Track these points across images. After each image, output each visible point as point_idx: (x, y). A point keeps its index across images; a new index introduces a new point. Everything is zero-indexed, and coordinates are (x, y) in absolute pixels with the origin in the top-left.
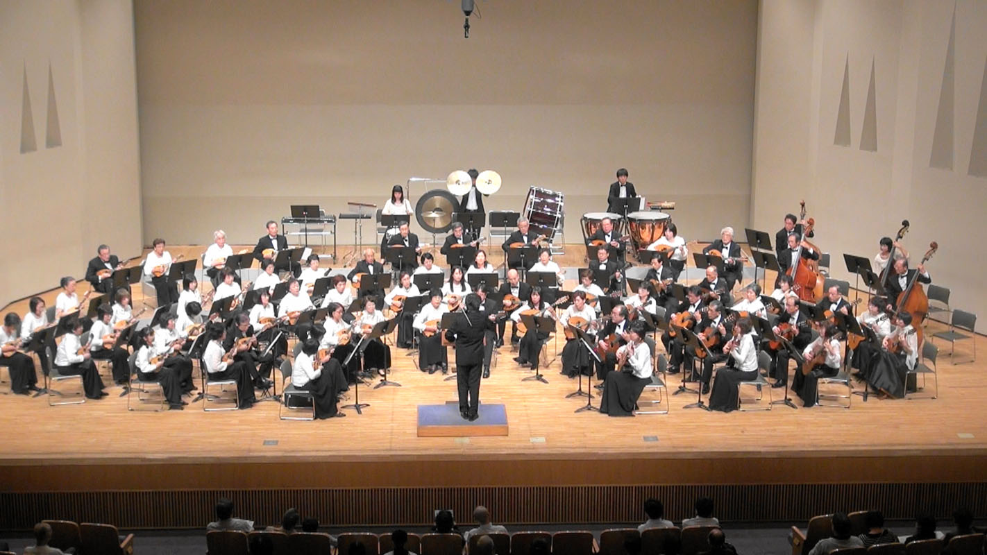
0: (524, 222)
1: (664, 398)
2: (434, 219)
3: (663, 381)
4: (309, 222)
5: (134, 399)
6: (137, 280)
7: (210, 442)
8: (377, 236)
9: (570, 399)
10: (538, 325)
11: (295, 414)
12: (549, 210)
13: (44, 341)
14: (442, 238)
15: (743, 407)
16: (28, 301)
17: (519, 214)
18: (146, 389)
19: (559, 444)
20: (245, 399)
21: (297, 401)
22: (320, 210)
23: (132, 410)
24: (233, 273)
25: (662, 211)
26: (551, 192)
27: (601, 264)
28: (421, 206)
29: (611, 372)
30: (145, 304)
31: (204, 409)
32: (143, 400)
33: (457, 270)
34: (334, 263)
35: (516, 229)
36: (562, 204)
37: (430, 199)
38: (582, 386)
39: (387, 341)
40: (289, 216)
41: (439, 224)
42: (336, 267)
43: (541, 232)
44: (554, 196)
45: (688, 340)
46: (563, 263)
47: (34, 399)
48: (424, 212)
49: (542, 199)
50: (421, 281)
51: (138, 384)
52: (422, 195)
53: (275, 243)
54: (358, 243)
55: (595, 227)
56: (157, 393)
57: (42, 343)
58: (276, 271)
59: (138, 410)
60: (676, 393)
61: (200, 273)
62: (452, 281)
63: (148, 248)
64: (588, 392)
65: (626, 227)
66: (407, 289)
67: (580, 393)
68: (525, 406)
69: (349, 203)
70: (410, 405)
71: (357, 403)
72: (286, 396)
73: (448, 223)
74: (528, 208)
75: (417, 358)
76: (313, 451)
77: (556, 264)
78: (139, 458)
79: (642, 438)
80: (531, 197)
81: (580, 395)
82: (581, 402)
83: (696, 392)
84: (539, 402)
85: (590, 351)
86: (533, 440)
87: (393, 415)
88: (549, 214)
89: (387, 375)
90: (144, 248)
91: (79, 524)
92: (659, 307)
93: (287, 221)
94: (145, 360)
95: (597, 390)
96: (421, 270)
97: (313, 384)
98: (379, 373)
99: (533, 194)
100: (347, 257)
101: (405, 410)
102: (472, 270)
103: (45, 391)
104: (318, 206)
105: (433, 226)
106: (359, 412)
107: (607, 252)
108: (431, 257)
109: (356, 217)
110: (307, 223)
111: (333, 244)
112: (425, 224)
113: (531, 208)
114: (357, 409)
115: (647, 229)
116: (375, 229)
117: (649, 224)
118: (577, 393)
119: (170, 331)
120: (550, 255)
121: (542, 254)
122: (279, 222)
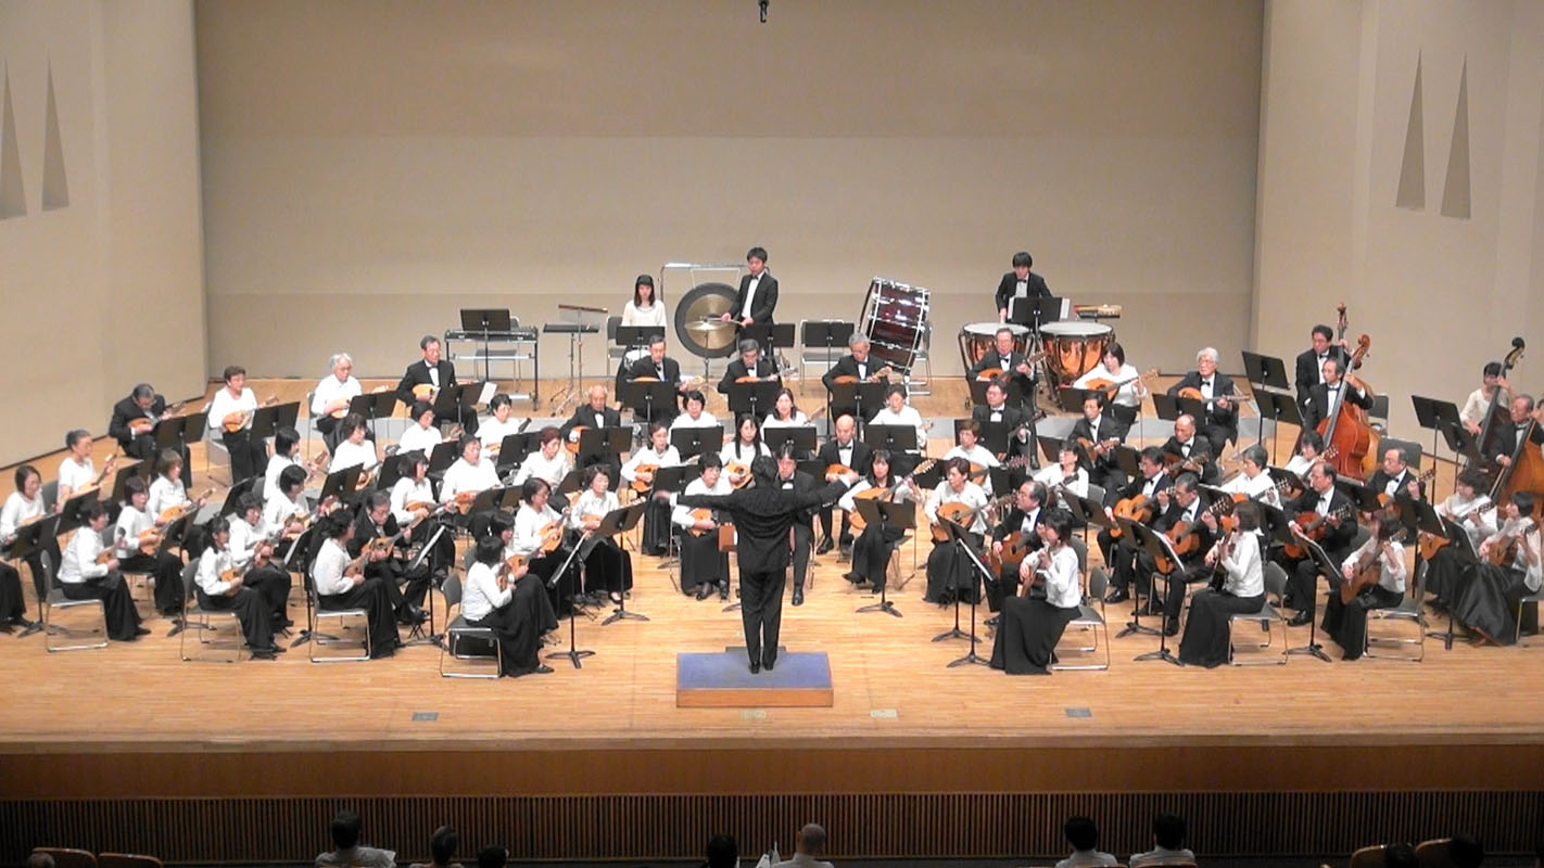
0: (861, 342)
1: (1102, 642)
2: (706, 334)
3: (1101, 613)
4: (491, 337)
5: (191, 640)
6: (197, 437)
7: (322, 716)
8: (608, 361)
9: (939, 644)
10: (885, 517)
11: (468, 668)
12: (904, 318)
13: (38, 541)
14: (720, 366)
15: (1237, 658)
16: (13, 473)
17: (852, 326)
18: (211, 624)
19: (921, 722)
20: (381, 642)
21: (470, 646)
22: (511, 317)
23: (188, 660)
24: (363, 425)
25: (1099, 320)
26: (907, 287)
27: (993, 412)
28: (685, 311)
29: (1009, 599)
30: (210, 478)
31: (311, 659)
32: (207, 642)
33: (747, 423)
34: (535, 410)
35: (847, 352)
36: (927, 308)
37: (701, 298)
38: (960, 622)
39: (625, 542)
40: (458, 327)
41: (715, 343)
42: (539, 416)
43: (889, 355)
44: (913, 295)
45: (1142, 544)
46: (929, 409)
47: (20, 640)
48: (690, 321)
49: (892, 300)
50: (685, 442)
51: (198, 616)
52: (686, 292)
53: (434, 373)
54: (576, 374)
55: (984, 348)
56: (229, 631)
57: (32, 543)
58: (437, 423)
59: (197, 659)
60: (1123, 634)
61: (304, 425)
62: (738, 439)
63: (216, 382)
64: (970, 632)
65: (1037, 349)
66: (660, 451)
67: (956, 633)
68: (863, 656)
69: (560, 307)
70: (663, 653)
71: (573, 649)
72: (452, 638)
73: (731, 341)
74: (868, 316)
75: (676, 571)
76: (498, 731)
77: (915, 412)
78: (198, 742)
79: (1063, 712)
80: (874, 295)
81: (957, 636)
82: (959, 649)
83: (1157, 633)
84: (886, 649)
85: (974, 562)
86: (875, 713)
87: (634, 669)
88: (904, 325)
89: (625, 601)
90: (209, 382)
91: (97, 856)
92: (1096, 487)
93: (454, 336)
94: (212, 573)
95: (986, 627)
96: (683, 421)
97: (498, 615)
98: (611, 598)
99: (877, 292)
100: (556, 398)
101: (656, 661)
102: (770, 422)
103: (40, 626)
104: (508, 312)
105: (704, 346)
106: (577, 665)
108: (700, 398)
109: (572, 330)
110: (489, 340)
111: (533, 376)
112: (691, 343)
113: (873, 314)
114: (573, 659)
115: (1074, 352)
116: (606, 351)
117: (1076, 343)
118: (950, 634)
119: (253, 525)
120: (904, 396)
121: (891, 394)
122: (442, 340)
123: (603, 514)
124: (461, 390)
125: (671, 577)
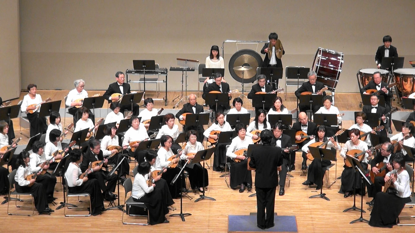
0: (313, 75)
2: (243, 72)
4: (147, 73)
5: (12, 206)
6: (16, 116)
8: (199, 84)
9: (346, 213)
10: (322, 155)
11: (134, 220)
12: (332, 66)
14: (249, 87)
17: (309, 69)
18: (21, 199)
20: (96, 208)
21: (136, 210)
22: (155, 64)
23: (10, 215)
24: (88, 111)
26: (334, 52)
27: (373, 108)
28: (233, 62)
31: (65, 215)
32: (19, 207)
34: (166, 105)
35: (306, 80)
36: (343, 62)
37: (240, 56)
38: (356, 203)
39: (205, 165)
40: (131, 68)
41: (247, 76)
42: (167, 108)
43: (326, 83)
44: (336, 55)
46: (343, 107)
48: (236, 66)
49: (327, 58)
50: (232, 119)
51: (16, 195)
52: (234, 53)
53: (121, 88)
54: (184, 89)
56: (29, 202)
58: (122, 111)
59: (15, 215)
61: (63, 111)
63: (24, 91)
64: (361, 208)
65: (393, 81)
66: (221, 125)
67: (354, 208)
68: (312, 218)
69: (178, 59)
70: (222, 215)
71: (181, 213)
72: (127, 206)
73: (254, 75)
74: (316, 64)
75: (228, 179)
77: (337, 108)
80: (319, 55)
81: (354, 210)
82: (355, 215)
84: (323, 215)
85: (363, 176)
87: (209, 222)
88: (332, 69)
89: (205, 191)
90: (21, 91)
93: (130, 72)
94: (22, 177)
95: (368, 206)
96: (233, 111)
98: (199, 190)
99: (320, 54)
100: (175, 100)
101: (218, 219)
102: (271, 112)
104: (154, 61)
105: (242, 78)
106: (183, 220)
107: (378, 99)
108: (240, 101)
109: (182, 70)
110: (145, 74)
111: (165, 90)
112: (236, 76)
113: (318, 64)
114: (181, 217)
115: (409, 82)
116: (198, 79)
117: (410, 78)
118: (352, 208)
119: (40, 156)
120: (331, 101)
121: (325, 100)
122: (125, 73)
123: (196, 152)
124: (133, 96)
125: (226, 181)
